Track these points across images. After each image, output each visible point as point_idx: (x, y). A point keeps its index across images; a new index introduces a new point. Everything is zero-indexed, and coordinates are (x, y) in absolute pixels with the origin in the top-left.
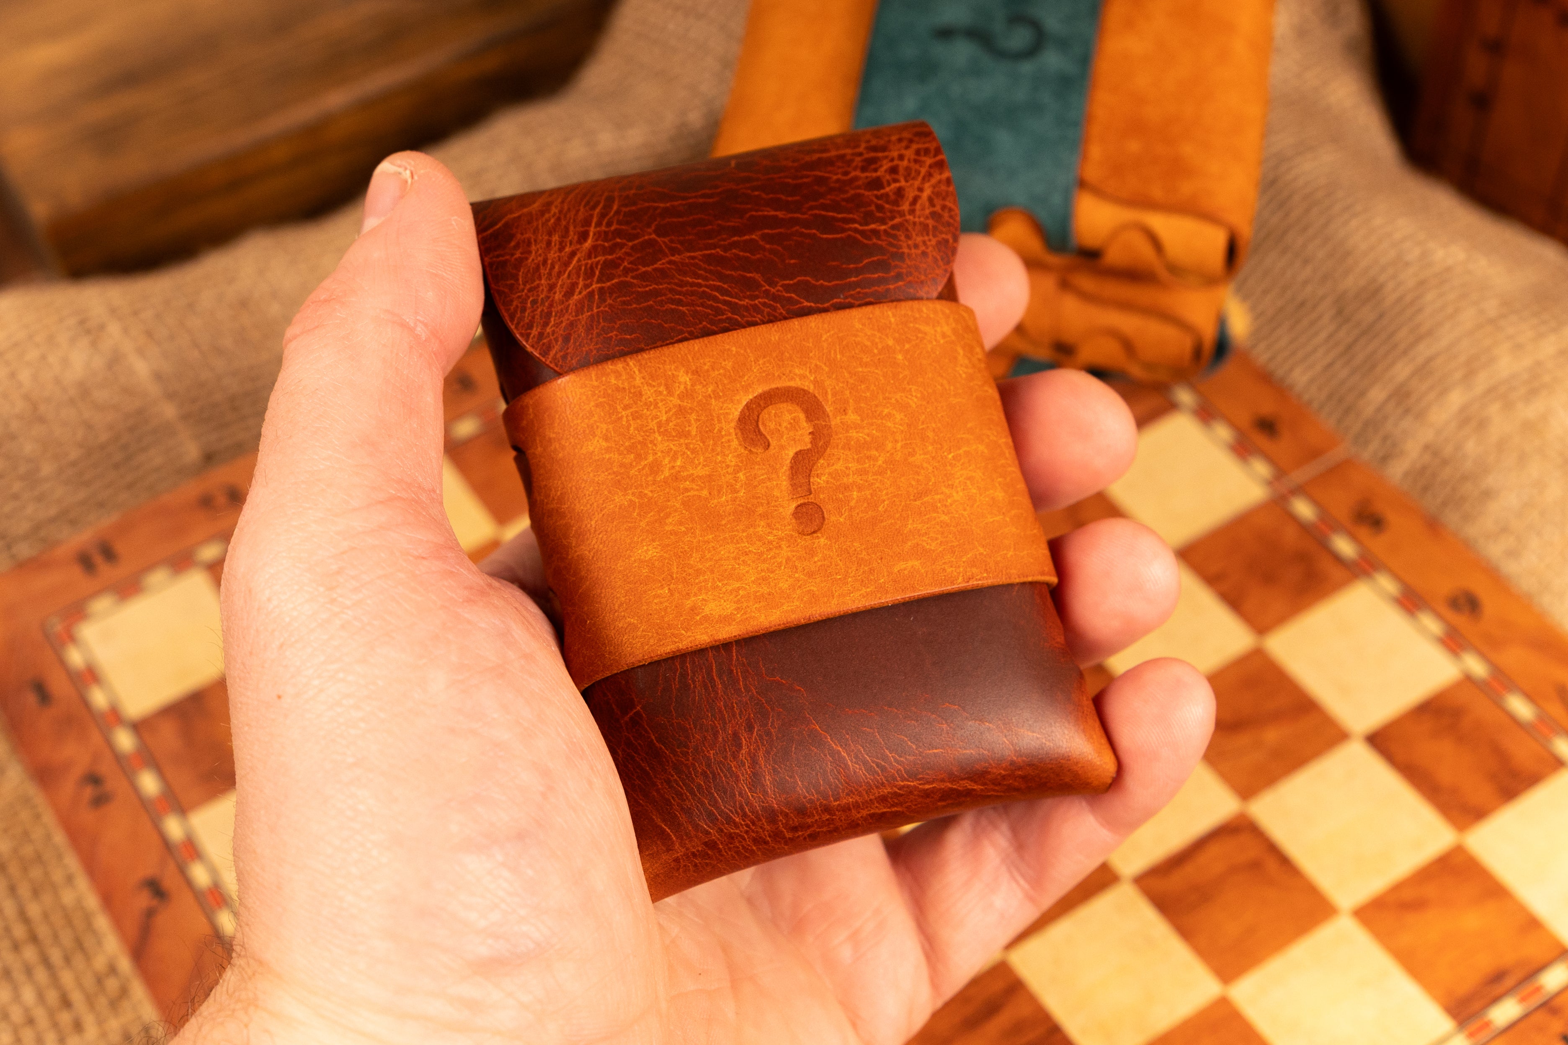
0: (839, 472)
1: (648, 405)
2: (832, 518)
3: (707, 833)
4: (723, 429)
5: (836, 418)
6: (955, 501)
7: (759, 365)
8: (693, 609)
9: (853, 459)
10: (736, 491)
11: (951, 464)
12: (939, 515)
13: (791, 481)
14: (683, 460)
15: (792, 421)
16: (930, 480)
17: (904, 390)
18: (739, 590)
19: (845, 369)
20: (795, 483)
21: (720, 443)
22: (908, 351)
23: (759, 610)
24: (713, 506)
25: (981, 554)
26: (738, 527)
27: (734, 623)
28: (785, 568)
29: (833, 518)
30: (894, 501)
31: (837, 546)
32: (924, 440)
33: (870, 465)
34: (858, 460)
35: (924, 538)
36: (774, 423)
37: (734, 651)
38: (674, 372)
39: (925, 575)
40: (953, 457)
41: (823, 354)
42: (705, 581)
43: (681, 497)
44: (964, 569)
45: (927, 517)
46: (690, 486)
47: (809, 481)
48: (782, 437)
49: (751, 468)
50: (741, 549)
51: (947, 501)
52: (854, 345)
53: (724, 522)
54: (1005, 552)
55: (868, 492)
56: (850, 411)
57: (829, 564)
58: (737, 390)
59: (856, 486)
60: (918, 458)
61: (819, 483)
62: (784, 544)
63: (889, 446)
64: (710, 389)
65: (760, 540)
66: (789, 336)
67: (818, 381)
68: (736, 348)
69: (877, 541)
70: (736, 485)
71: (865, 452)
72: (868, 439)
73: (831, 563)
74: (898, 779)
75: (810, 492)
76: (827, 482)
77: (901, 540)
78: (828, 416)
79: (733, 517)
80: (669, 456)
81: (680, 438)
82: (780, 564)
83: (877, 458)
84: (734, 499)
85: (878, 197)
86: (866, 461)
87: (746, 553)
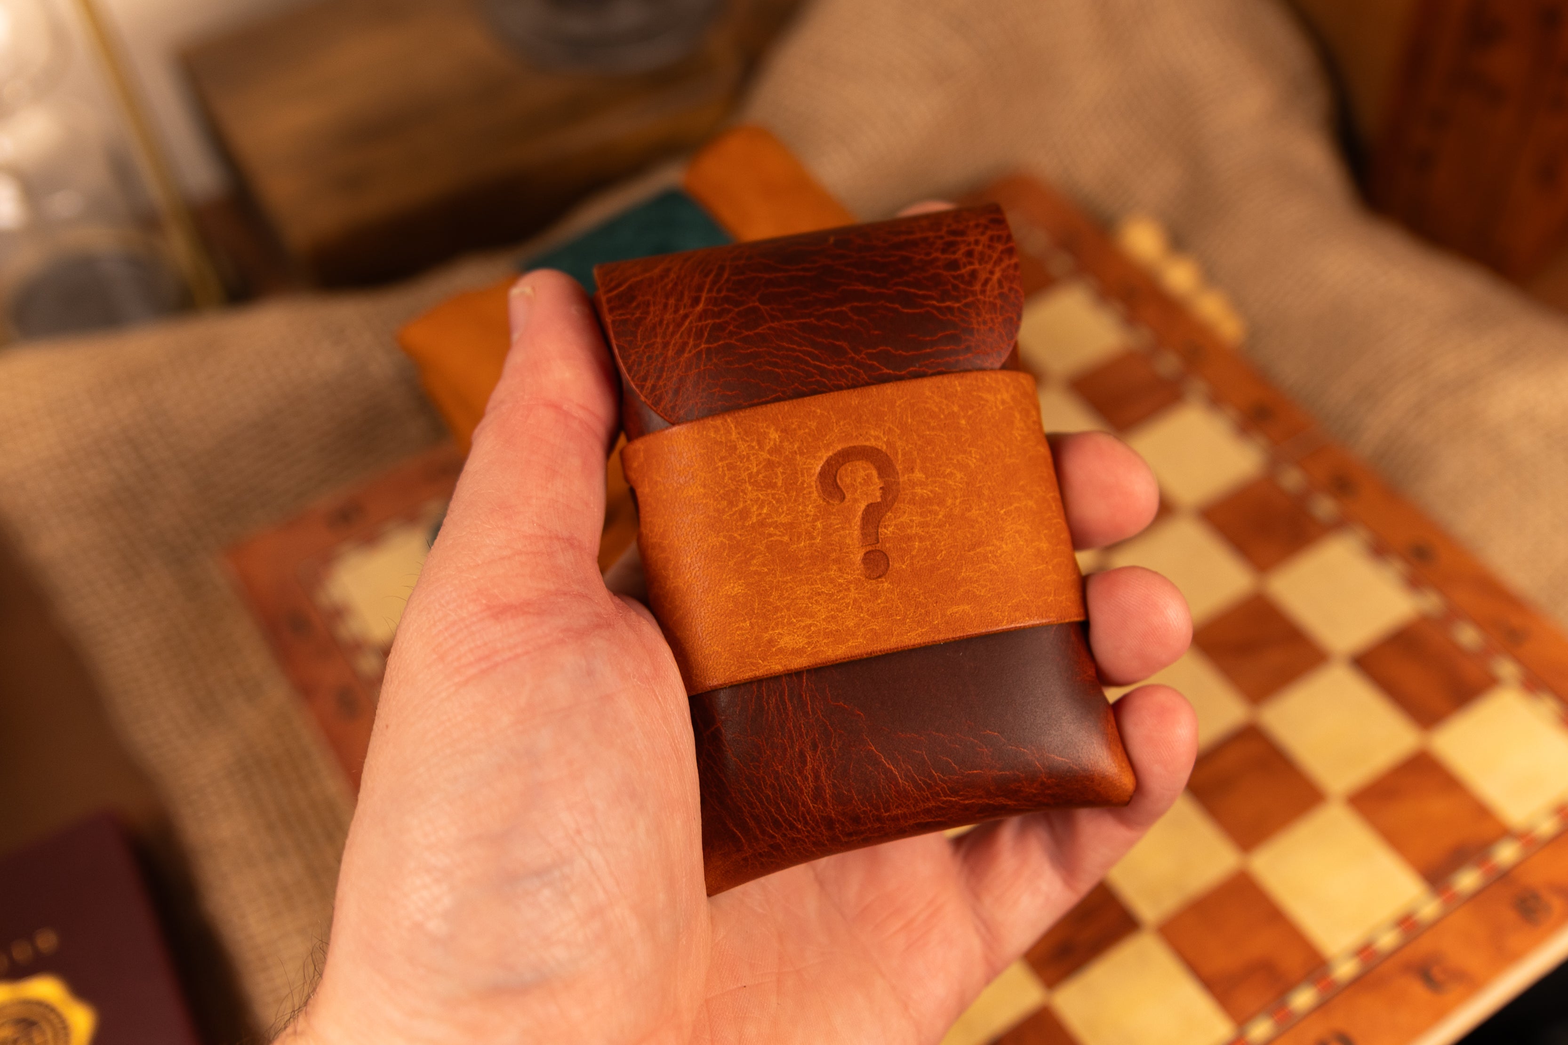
0: (904, 523)
1: (741, 458)
2: (895, 565)
3: (773, 837)
4: (805, 481)
5: (904, 475)
6: (1004, 552)
7: (840, 426)
8: (771, 641)
9: (917, 512)
10: (813, 538)
11: (1002, 519)
12: (990, 564)
13: (862, 531)
14: (769, 509)
15: (866, 478)
16: (983, 534)
17: (965, 452)
18: (811, 626)
19: (915, 432)
20: (865, 533)
21: (802, 494)
22: (970, 417)
23: (827, 645)
24: (792, 550)
25: (1025, 600)
26: (813, 570)
27: (805, 656)
28: (852, 608)
29: (897, 565)
30: (951, 551)
31: (898, 590)
32: (980, 497)
33: (931, 519)
34: (921, 514)
35: (975, 585)
36: (850, 478)
37: (805, 678)
38: (766, 430)
39: (974, 618)
40: (1005, 512)
41: (896, 419)
42: (782, 617)
43: (765, 541)
44: (1008, 614)
45: (979, 566)
46: (774, 532)
47: (878, 531)
48: (856, 491)
49: (828, 518)
50: (814, 589)
51: (997, 552)
52: (924, 410)
53: (801, 565)
54: (1046, 597)
55: (928, 543)
56: (917, 470)
57: (891, 606)
58: (820, 448)
59: (918, 537)
60: (974, 513)
61: (886, 534)
62: (852, 587)
63: (949, 502)
64: (796, 446)
65: (831, 583)
66: (868, 401)
67: (890, 442)
68: (821, 410)
69: (933, 587)
70: (814, 533)
71: (928, 507)
72: (931, 495)
73: (892, 605)
74: (942, 795)
76: (893, 533)
77: (954, 586)
78: (898, 473)
79: (810, 561)
80: (757, 504)
81: (768, 488)
82: (848, 605)
83: (938, 512)
84: (811, 545)
85: (955, 277)
86: (929, 515)
87: (819, 594)
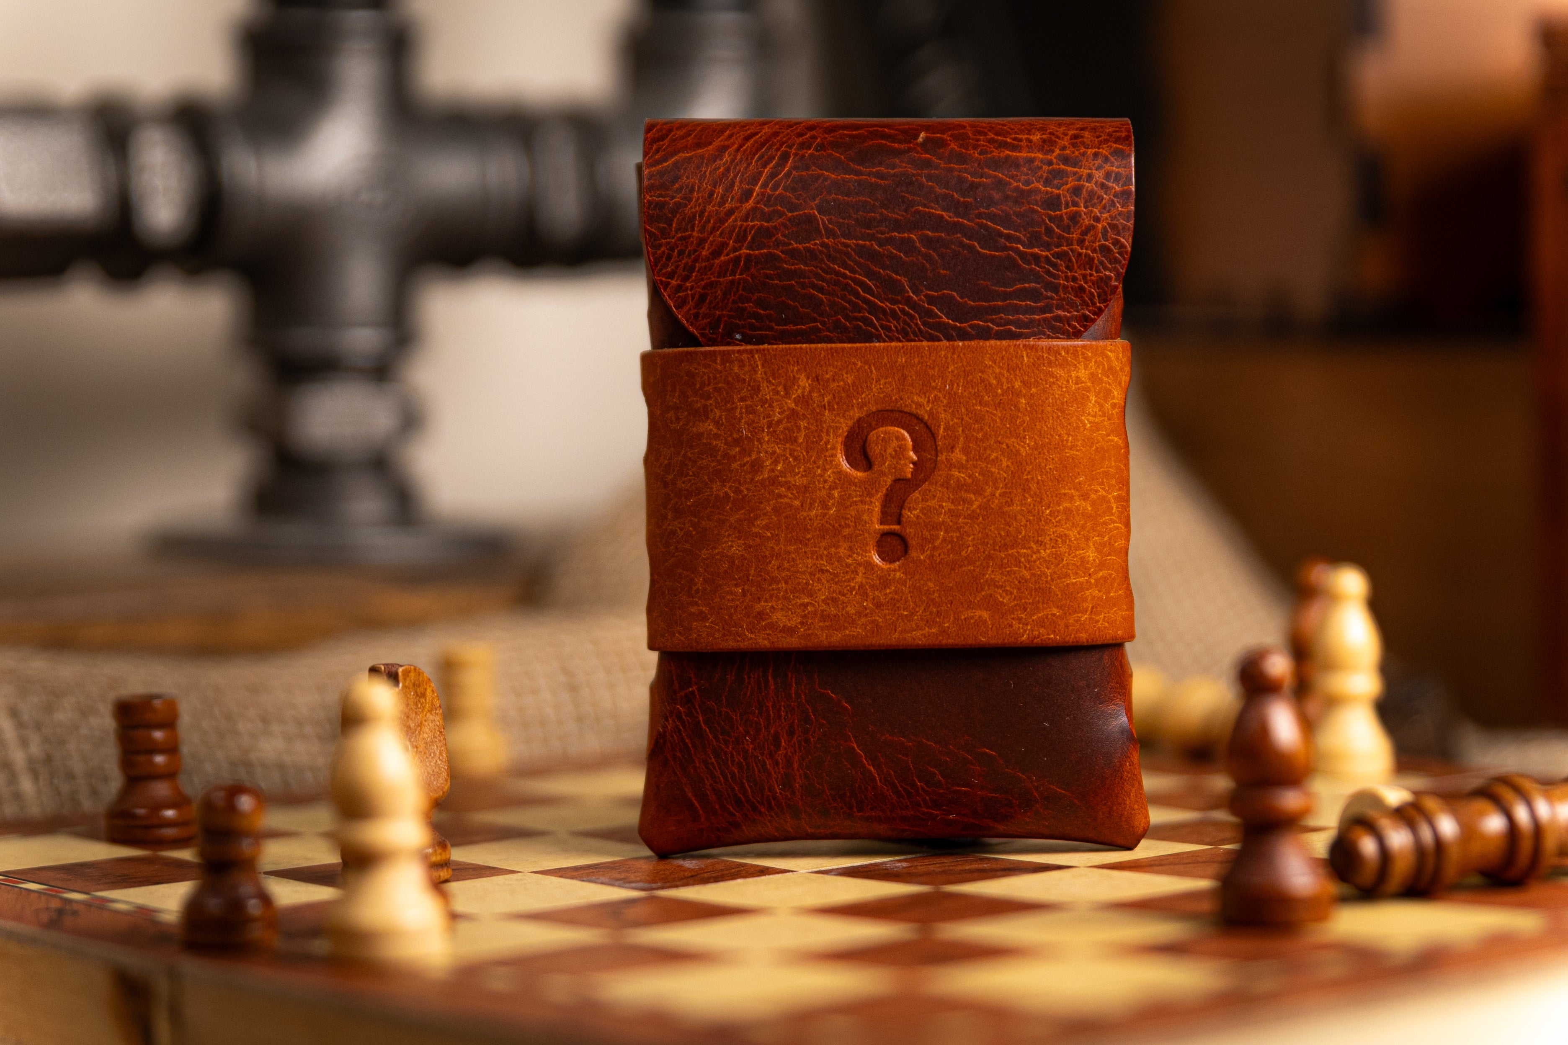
0: (932, 508)
1: (763, 402)
2: (914, 553)
4: (830, 440)
5: (943, 452)
6: (1040, 557)
7: (880, 384)
8: (762, 613)
9: (949, 498)
10: (828, 508)
11: (1046, 519)
12: (1021, 569)
13: (883, 507)
14: (784, 466)
15: (898, 449)
16: (1020, 534)
17: (1018, 437)
18: (808, 606)
19: (964, 405)
20: (887, 509)
21: (823, 456)
22: (1033, 396)
24: (802, 517)
25: (1054, 615)
26: (821, 544)
27: (796, 636)
28: (856, 593)
30: (979, 548)
31: (911, 582)
32: (1025, 490)
33: (963, 508)
34: (953, 500)
35: (999, 590)
36: (880, 448)
38: (796, 375)
39: (991, 626)
41: (946, 387)
42: (778, 589)
43: (774, 501)
44: (1031, 627)
45: (1008, 569)
46: (785, 493)
47: (901, 511)
48: (885, 460)
49: (847, 488)
50: (818, 566)
51: (1032, 557)
52: (979, 381)
54: (1080, 615)
55: (955, 535)
56: (958, 450)
57: (899, 599)
58: (852, 405)
59: (945, 526)
60: (1015, 508)
61: (909, 517)
62: (861, 570)
63: (988, 491)
64: (826, 399)
65: (838, 562)
66: (916, 361)
67: (934, 412)
68: (861, 364)
69: (951, 585)
70: (829, 502)
71: (963, 493)
72: (969, 481)
73: (902, 598)
74: (923, 805)
75: (899, 521)
76: (918, 516)
77: (975, 588)
78: (937, 449)
79: (819, 533)
80: (771, 458)
81: (787, 442)
82: (853, 588)
83: (973, 502)
84: (824, 515)
85: (1051, 219)
86: (961, 502)
87: (822, 571)
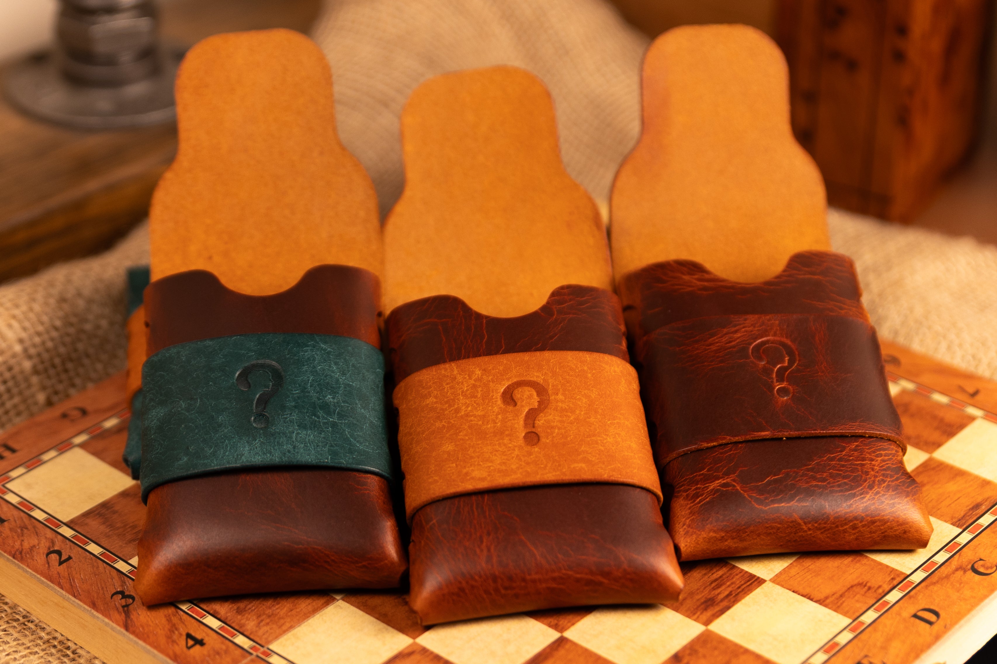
0: (550, 420)
1: (458, 383)
2: (543, 440)
4: (494, 396)
5: (552, 396)
6: (608, 442)
7: (517, 370)
8: (467, 474)
9: (558, 415)
10: (496, 424)
11: (608, 426)
12: (599, 446)
13: (525, 422)
14: (472, 408)
15: (529, 395)
16: (596, 431)
17: (589, 390)
18: (491, 467)
19: (560, 376)
20: (527, 423)
21: (492, 402)
22: (593, 374)
23: (499, 477)
24: (483, 429)
25: (619, 467)
26: (494, 439)
27: (486, 481)
28: (516, 459)
30: (576, 437)
31: (544, 453)
32: (596, 413)
33: (566, 419)
34: (560, 416)
35: (589, 455)
36: (520, 395)
37: (486, 496)
38: (473, 370)
39: (587, 471)
40: (610, 423)
41: (550, 368)
42: (474, 462)
43: (468, 424)
44: (608, 472)
45: (592, 446)
46: (474, 419)
47: (534, 423)
48: (523, 401)
49: (506, 414)
50: (494, 449)
51: (604, 441)
52: (566, 366)
53: (488, 436)
54: (632, 469)
55: (563, 431)
56: (560, 395)
58: (504, 380)
59: (558, 427)
60: (592, 420)
61: (538, 424)
62: (516, 449)
63: (578, 412)
64: (490, 378)
65: (504, 446)
66: (534, 358)
67: (545, 380)
69: (564, 453)
70: (497, 421)
71: (565, 413)
72: (567, 408)
73: (539, 460)
74: (563, 569)
75: (534, 427)
76: (543, 424)
77: (577, 454)
78: (549, 395)
79: (493, 435)
81: (472, 398)
82: (513, 457)
83: (571, 416)
84: (495, 427)
86: (565, 417)
87: (497, 451)
